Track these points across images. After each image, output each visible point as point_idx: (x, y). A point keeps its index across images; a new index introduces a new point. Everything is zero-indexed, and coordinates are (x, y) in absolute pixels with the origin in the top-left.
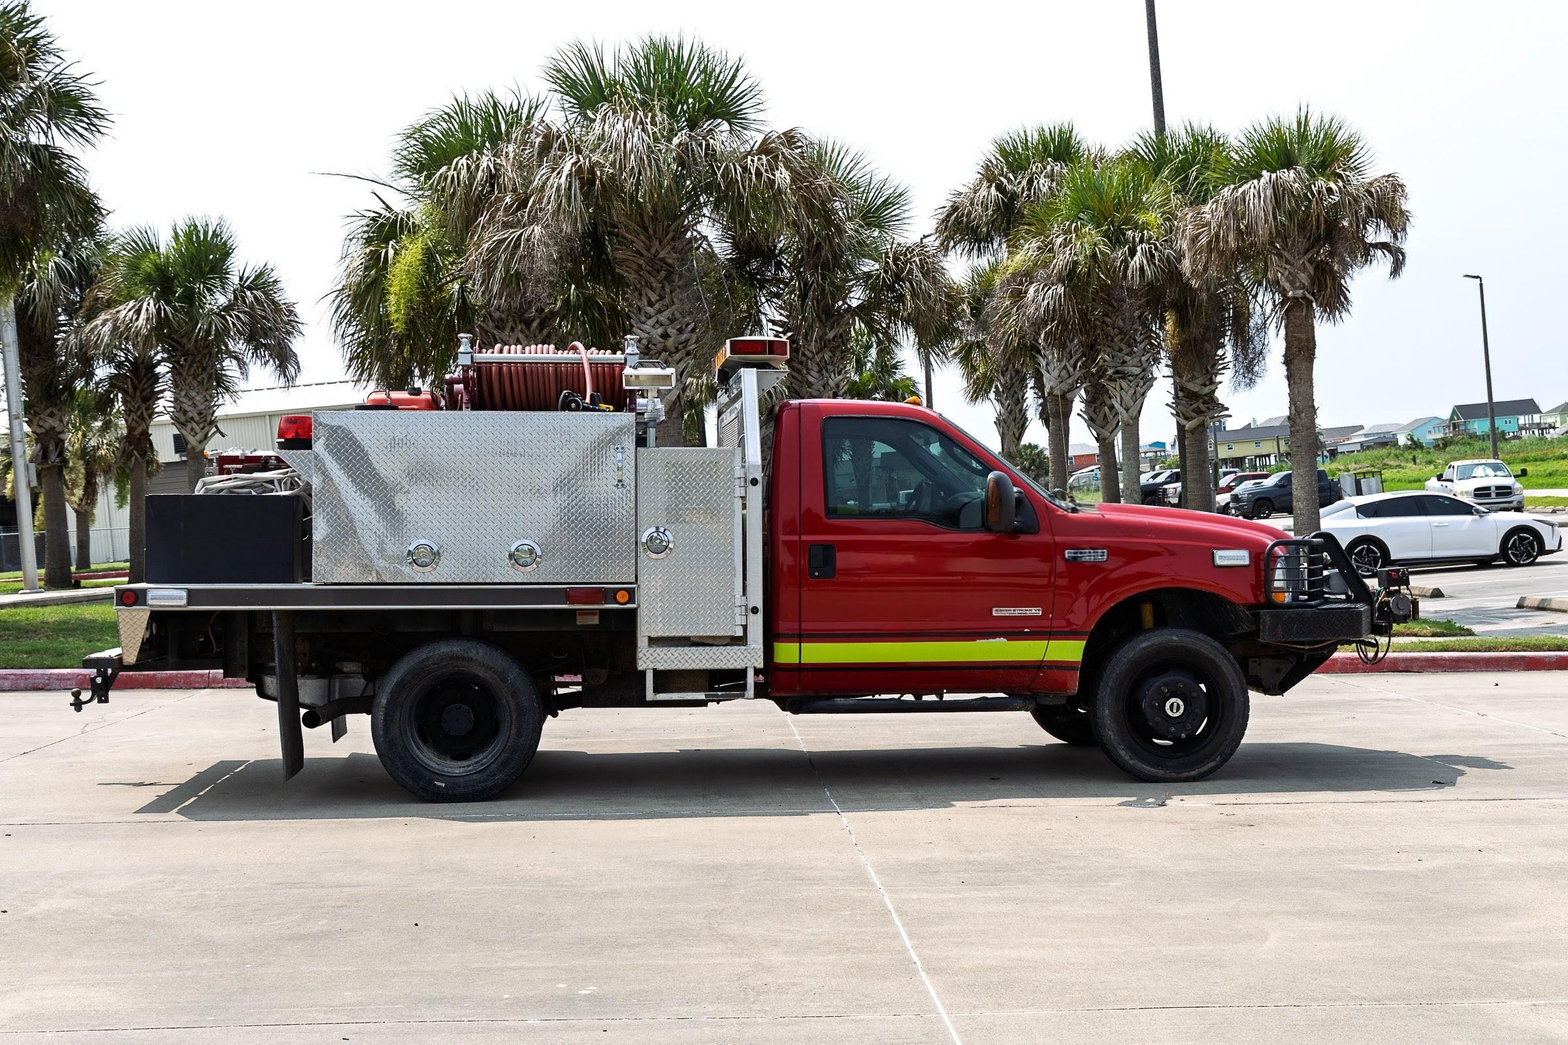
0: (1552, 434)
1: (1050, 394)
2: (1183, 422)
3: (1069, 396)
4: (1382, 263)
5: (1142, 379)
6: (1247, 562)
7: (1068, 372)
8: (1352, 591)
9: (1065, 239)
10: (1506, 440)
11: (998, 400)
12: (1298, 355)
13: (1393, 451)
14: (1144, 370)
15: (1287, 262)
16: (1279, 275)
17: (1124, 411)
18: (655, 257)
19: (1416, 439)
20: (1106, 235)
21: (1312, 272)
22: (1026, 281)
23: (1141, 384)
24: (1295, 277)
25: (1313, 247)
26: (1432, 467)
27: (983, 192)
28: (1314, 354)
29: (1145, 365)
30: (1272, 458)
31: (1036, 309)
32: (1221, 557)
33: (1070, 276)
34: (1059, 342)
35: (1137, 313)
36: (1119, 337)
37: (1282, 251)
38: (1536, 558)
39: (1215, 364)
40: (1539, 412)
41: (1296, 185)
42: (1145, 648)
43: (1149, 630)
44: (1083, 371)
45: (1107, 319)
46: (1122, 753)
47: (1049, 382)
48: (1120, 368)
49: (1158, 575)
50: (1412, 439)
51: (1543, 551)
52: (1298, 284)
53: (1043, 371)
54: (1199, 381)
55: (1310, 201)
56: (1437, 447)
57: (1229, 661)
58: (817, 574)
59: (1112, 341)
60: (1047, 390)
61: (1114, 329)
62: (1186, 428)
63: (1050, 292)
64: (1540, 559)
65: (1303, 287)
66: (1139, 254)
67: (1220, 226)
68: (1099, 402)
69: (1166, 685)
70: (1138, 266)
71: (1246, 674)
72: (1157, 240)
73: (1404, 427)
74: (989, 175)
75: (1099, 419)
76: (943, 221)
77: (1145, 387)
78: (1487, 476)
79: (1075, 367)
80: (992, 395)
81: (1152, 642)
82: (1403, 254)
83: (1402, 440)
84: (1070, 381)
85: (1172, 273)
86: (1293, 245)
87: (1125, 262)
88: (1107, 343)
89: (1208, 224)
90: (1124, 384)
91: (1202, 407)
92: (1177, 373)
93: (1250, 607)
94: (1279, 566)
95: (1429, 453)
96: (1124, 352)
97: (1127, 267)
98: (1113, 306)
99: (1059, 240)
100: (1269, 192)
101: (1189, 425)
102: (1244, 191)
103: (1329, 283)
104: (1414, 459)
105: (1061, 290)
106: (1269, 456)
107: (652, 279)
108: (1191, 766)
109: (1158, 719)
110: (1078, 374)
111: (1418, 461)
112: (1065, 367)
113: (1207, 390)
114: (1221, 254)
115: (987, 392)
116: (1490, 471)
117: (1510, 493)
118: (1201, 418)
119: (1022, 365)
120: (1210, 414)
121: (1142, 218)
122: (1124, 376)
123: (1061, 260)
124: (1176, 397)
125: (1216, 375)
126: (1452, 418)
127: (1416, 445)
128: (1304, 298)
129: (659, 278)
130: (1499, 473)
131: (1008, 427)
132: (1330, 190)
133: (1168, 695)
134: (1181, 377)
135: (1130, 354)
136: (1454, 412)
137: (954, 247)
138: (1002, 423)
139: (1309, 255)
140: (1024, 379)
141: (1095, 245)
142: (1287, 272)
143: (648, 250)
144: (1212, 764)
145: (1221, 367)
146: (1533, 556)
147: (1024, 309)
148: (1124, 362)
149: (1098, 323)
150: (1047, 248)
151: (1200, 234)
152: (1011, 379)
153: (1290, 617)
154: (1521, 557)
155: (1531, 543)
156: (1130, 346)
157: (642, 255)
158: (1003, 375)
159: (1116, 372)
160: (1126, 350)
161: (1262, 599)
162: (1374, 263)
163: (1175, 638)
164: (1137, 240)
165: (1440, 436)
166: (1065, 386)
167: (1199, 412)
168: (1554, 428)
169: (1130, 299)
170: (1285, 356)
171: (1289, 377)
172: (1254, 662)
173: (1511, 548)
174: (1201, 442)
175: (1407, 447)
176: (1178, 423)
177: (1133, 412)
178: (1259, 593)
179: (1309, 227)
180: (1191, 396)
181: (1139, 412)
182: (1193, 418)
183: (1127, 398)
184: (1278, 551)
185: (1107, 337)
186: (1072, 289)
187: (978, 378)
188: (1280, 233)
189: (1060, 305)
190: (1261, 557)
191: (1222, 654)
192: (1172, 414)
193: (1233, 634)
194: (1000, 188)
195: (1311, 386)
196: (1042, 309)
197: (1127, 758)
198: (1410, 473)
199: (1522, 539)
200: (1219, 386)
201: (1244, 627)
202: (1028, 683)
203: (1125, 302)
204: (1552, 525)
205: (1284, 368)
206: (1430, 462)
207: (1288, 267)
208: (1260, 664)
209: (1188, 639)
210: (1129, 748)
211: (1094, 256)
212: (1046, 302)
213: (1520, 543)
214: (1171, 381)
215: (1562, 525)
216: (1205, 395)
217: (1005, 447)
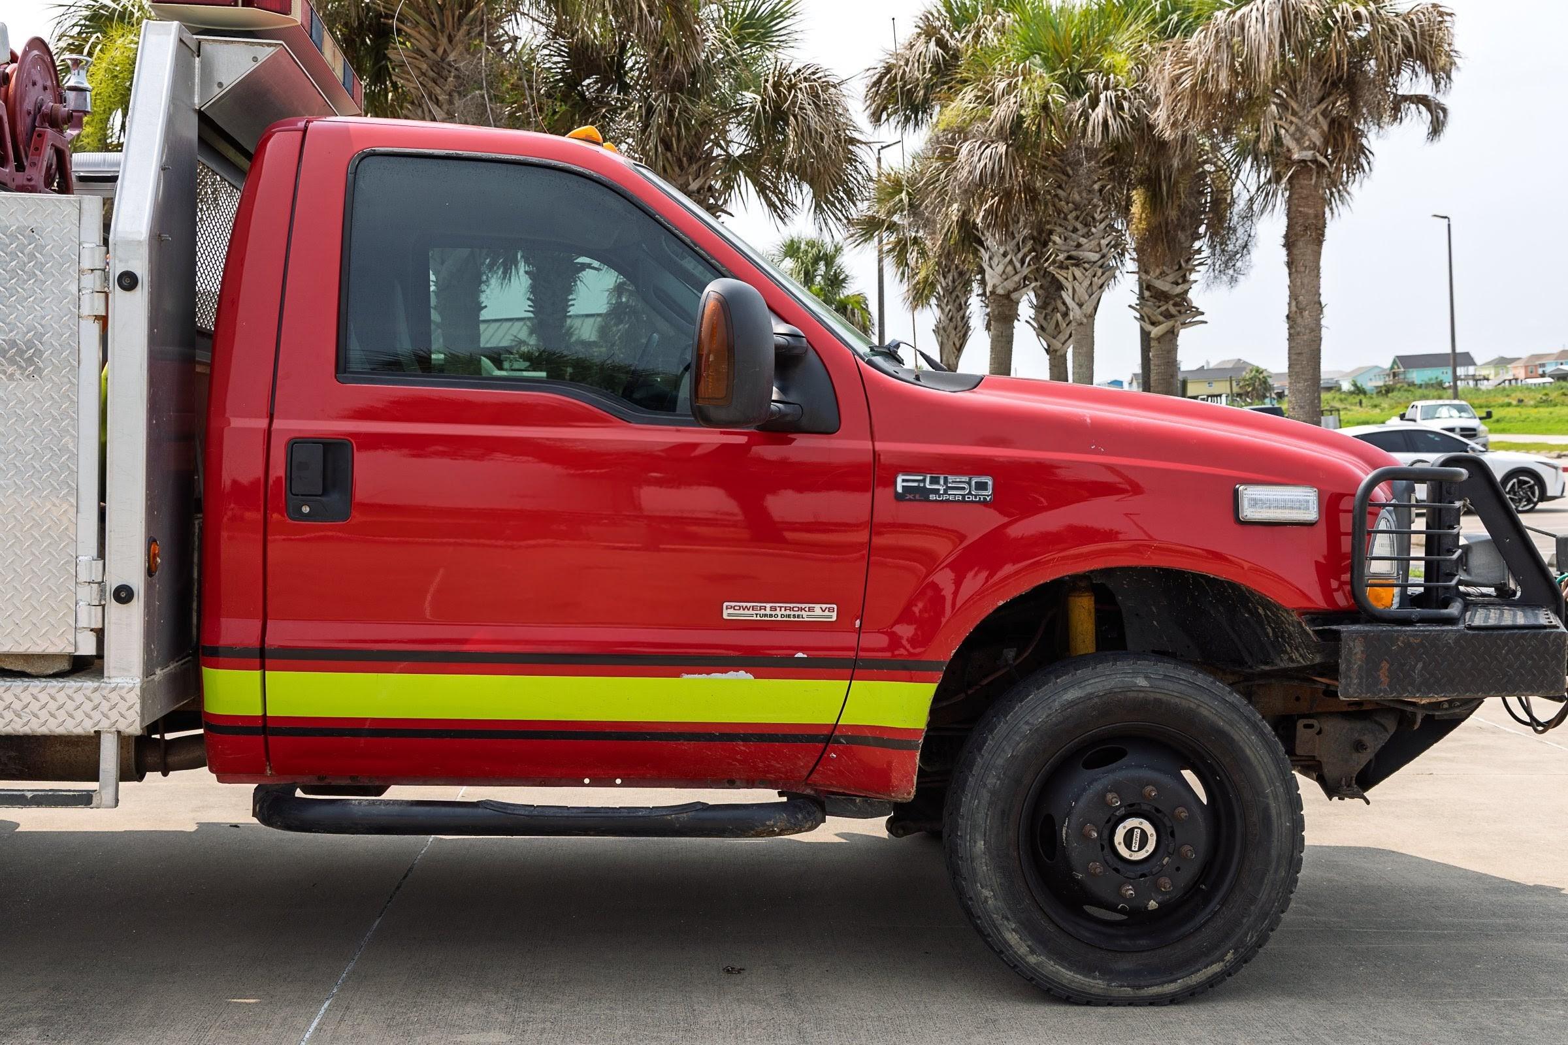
0: (1484, 386)
1: (992, 293)
2: (1148, 327)
3: (1014, 296)
4: (1416, 121)
5: (1101, 267)
6: (1312, 515)
7: (1015, 268)
8: (1518, 582)
9: (1009, 85)
10: (1444, 388)
11: (938, 306)
12: (1303, 236)
13: (1338, 395)
14: (1103, 256)
15: (1294, 113)
16: (1283, 131)
17: (1077, 307)
18: (443, 60)
19: (1359, 385)
20: (1061, 79)
21: (1326, 128)
22: (959, 137)
23: (1099, 273)
24: (1303, 134)
25: (1329, 94)
26: (1378, 410)
27: (920, 46)
28: (1323, 235)
29: (1105, 251)
30: (1224, 398)
31: (970, 172)
32: (1255, 502)
33: (1014, 131)
34: (1001, 220)
35: (1096, 187)
36: (1074, 214)
37: (1289, 100)
38: (1536, 504)
39: (1190, 259)
40: (1474, 364)
41: (1313, 7)
42: (1073, 703)
43: (1083, 661)
44: (1033, 267)
45: (1060, 192)
46: (1013, 938)
47: (992, 278)
48: (1073, 253)
49: (1111, 535)
50: (1355, 385)
51: (1544, 497)
52: (1307, 143)
53: (985, 266)
54: (1171, 278)
55: (1331, 29)
56: (1379, 393)
57: (1261, 734)
58: (306, 509)
59: (1065, 219)
60: (988, 289)
61: (1067, 203)
62: (1152, 335)
63: (988, 151)
64: (1540, 506)
65: (1313, 147)
66: (1102, 104)
67: (1208, 63)
68: (1050, 308)
69: (1117, 788)
70: (1101, 121)
71: (1291, 751)
72: (1126, 86)
73: (1346, 375)
74: (929, 32)
75: (1050, 327)
76: (874, 84)
77: (1103, 278)
78: (1451, 417)
79: (1023, 263)
80: (933, 301)
81: (1089, 690)
82: (1444, 110)
83: (1346, 386)
84: (1016, 278)
85: (1143, 128)
86: (1303, 90)
87: (1085, 115)
88: (1059, 221)
89: (1192, 62)
90: (1078, 273)
91: (1173, 310)
92: (1143, 269)
93: (1316, 617)
94: (1382, 526)
95: (1371, 398)
96: (1080, 233)
97: (1087, 120)
98: (1068, 176)
99: (1002, 85)
100: (1277, 14)
101: (1155, 331)
102: (1244, 14)
103: (1348, 142)
104: (1361, 403)
105: (1002, 148)
106: (1220, 396)
107: (438, 90)
108: (1168, 971)
109: (1097, 867)
110: (1025, 271)
111: (1364, 405)
112: (1011, 261)
113: (1178, 290)
114: (1209, 97)
115: (927, 298)
116: (1455, 413)
117: (1475, 435)
118: (1170, 323)
119: (963, 262)
120: (1181, 318)
121: (1107, 60)
122: (1078, 262)
123: (1002, 112)
124: (1141, 297)
125: (1192, 270)
126: (1392, 368)
127: (1359, 391)
128: (1315, 161)
129: (445, 88)
130: (1463, 414)
131: (948, 336)
132: (1357, 16)
133: (1122, 811)
134: (1147, 272)
135: (1087, 235)
136: (1394, 362)
137: (887, 120)
138: (941, 332)
139: (1323, 106)
140: (968, 283)
141: (1048, 91)
142: (1293, 128)
143: (434, 51)
144: (1216, 968)
145: (1196, 262)
146: (1533, 502)
147: (955, 173)
148: (1079, 245)
149: (1049, 197)
150: (988, 100)
151: (1183, 74)
152: (954, 281)
153: (1408, 645)
154: (1520, 502)
155: (1532, 488)
156: (1086, 225)
157: (423, 55)
158: (945, 277)
159: (1069, 258)
160: (1082, 230)
161: (1341, 600)
162: (1406, 121)
163: (1142, 682)
164: (1101, 86)
165: (1381, 383)
166: (1010, 285)
167: (1168, 316)
168: (1488, 379)
169: (1089, 161)
170: (1286, 237)
171: (1290, 264)
172: (1307, 726)
173: (1509, 493)
174: (1169, 352)
175: (1351, 393)
176: (1142, 329)
177: (1088, 309)
178: (1334, 584)
179: (1326, 67)
180: (1161, 296)
181: (1096, 309)
182: (1160, 323)
183: (1081, 291)
184: (1381, 493)
185: (1059, 214)
186: (1017, 150)
187: (918, 283)
188: (1286, 75)
189: (1000, 168)
190: (1345, 504)
191: (1248, 720)
192: (1135, 318)
193: (1267, 668)
194: (941, 43)
195: (1318, 276)
196: (978, 172)
197: (1023, 950)
198: (1358, 416)
199: (1522, 483)
200: (1194, 286)
201: (1295, 655)
202: (805, 773)
203: (1082, 165)
204: (1556, 468)
205: (1284, 252)
206: (1376, 406)
207: (1294, 119)
208: (1319, 733)
209: (1171, 686)
210: (1028, 928)
211: (1045, 107)
212: (982, 164)
213: (1519, 487)
214: (1136, 276)
215: (1566, 470)
216: (1177, 295)
217: (944, 358)
